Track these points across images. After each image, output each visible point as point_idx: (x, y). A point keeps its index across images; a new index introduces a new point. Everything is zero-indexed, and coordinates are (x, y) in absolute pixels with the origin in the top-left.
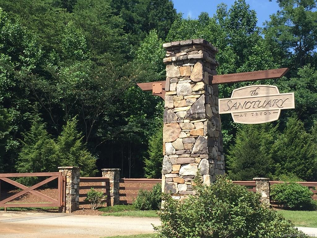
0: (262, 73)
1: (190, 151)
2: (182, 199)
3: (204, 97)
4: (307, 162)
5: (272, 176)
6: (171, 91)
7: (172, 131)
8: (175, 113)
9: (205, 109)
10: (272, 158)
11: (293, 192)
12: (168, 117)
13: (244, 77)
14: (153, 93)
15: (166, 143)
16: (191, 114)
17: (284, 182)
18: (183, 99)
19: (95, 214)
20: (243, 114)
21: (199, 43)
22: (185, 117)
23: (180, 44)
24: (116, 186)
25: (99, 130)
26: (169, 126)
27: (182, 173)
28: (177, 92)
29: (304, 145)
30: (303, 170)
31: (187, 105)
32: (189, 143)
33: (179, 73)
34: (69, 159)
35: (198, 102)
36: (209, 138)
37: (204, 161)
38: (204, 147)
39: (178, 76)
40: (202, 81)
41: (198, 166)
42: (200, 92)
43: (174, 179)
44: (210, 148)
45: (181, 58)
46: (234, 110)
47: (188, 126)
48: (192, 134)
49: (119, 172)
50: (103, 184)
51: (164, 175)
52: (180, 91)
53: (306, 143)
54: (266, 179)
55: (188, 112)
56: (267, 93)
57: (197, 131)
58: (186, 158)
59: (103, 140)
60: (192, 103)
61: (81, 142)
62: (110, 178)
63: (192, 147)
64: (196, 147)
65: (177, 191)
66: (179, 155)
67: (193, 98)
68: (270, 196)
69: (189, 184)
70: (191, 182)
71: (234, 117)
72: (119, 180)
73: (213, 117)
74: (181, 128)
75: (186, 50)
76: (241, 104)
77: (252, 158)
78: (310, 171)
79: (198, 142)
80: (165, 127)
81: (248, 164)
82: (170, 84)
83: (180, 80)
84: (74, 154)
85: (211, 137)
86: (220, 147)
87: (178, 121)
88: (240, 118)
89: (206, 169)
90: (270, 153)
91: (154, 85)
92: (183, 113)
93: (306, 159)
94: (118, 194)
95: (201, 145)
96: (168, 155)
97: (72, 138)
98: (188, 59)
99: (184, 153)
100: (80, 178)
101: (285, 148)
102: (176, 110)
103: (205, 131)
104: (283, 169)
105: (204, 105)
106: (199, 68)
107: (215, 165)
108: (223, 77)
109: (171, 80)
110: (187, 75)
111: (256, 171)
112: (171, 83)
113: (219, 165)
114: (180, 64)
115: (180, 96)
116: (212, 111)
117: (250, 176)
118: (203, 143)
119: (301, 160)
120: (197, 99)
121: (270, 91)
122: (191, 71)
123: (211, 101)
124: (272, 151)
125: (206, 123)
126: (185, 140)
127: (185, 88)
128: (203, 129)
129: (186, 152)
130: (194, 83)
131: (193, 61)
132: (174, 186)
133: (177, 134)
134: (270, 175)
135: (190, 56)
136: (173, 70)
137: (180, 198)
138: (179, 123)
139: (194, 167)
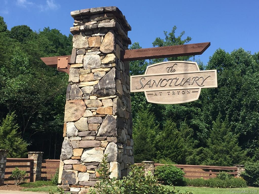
0: (180, 48)
1: (95, 132)
2: (82, 192)
3: (114, 71)
4: (178, 151)
5: (155, 160)
6: (77, 64)
7: (75, 108)
8: (80, 88)
9: (115, 84)
10: (155, 147)
11: (171, 172)
12: (72, 92)
13: (160, 51)
14: (58, 68)
15: (67, 122)
16: (98, 90)
17: (164, 165)
18: (90, 72)
19: (17, 190)
20: (157, 93)
21: (111, 10)
22: (91, 93)
23: (90, 11)
24: (39, 165)
25: (33, 124)
26: (72, 103)
27: (84, 159)
28: (83, 65)
29: (177, 139)
30: (175, 156)
31: (94, 79)
32: (95, 123)
33: (87, 44)
34: (5, 144)
35: (107, 76)
36: (118, 118)
37: (111, 145)
38: (112, 128)
39: (86, 47)
40: (113, 52)
41: (104, 151)
42: (110, 65)
43: (74, 166)
44: (119, 130)
45: (90, 27)
46: (147, 88)
47: (94, 104)
48: (99, 113)
49: (42, 155)
50: (29, 164)
51: (63, 161)
52: (87, 63)
53: (177, 138)
54: (152, 162)
55: (95, 88)
56: (186, 70)
57: (105, 109)
58: (90, 141)
59: (36, 131)
60: (101, 77)
61: (16, 131)
62: (35, 159)
63: (98, 128)
64: (103, 128)
65: (77, 182)
66: (82, 137)
67: (101, 71)
68: (154, 175)
69: (92, 173)
70: (95, 170)
71: (148, 96)
72: (42, 161)
73: (124, 96)
74: (86, 106)
75: (96, 19)
76: (156, 82)
77: (142, 147)
78: (179, 157)
79: (105, 122)
80: (68, 104)
81: (139, 151)
82: (76, 56)
83: (89, 51)
84: (10, 140)
85: (121, 118)
86: (130, 130)
87: (83, 98)
88: (154, 97)
89: (114, 154)
90: (154, 143)
91: (59, 60)
92: (89, 88)
93: (177, 149)
94: (40, 172)
95: (109, 126)
96: (69, 137)
97: (9, 128)
98: (98, 28)
99: (88, 134)
100: (7, 159)
101: (163, 141)
102: (81, 84)
103: (114, 109)
104: (162, 155)
105: (114, 80)
106: (110, 38)
107: (124, 151)
108: (137, 52)
109: (78, 51)
110: (96, 46)
111: (145, 156)
112: (78, 55)
113: (128, 151)
114: (89, 35)
115: (86, 69)
116: (123, 89)
117: (141, 160)
118: (112, 124)
119: (174, 149)
120: (107, 72)
122: (101, 41)
123: (122, 77)
124: (155, 142)
125: (115, 100)
126: (90, 119)
127: (93, 60)
128: (112, 107)
129: (91, 134)
130: (103, 55)
131: (104, 31)
132: (73, 174)
133: (81, 113)
134: (153, 159)
135: (101, 25)
136: (81, 40)
137: (81, 190)
138: (84, 100)
139: (99, 152)
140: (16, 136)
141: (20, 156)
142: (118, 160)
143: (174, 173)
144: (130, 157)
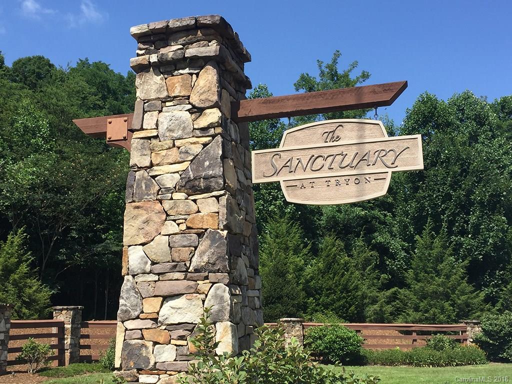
0: (348, 93)
1: (185, 265)
2: (163, 383)
3: (220, 142)
4: (349, 296)
5: (304, 315)
6: (147, 129)
7: (144, 218)
8: (154, 177)
9: (222, 169)
10: (303, 290)
11: (337, 338)
12: (137, 187)
13: (309, 101)
14: (107, 139)
15: (129, 246)
16: (189, 181)
17: (323, 324)
18: (171, 145)
19: (32, 383)
21: (210, 22)
22: (175, 188)
23: (168, 26)
24: (75, 333)
25: (61, 250)
26: (138, 207)
27: (164, 318)
28: (158, 132)
29: (346, 273)
30: (344, 307)
31: (180, 160)
32: (184, 247)
33: (164, 90)
35: (206, 153)
36: (230, 235)
37: (218, 289)
38: (219, 255)
39: (162, 96)
40: (216, 105)
41: (203, 301)
42: (212, 131)
43: (145, 333)
44: (232, 258)
45: (170, 57)
47: (182, 208)
48: (191, 226)
49: (81, 311)
50: (54, 330)
51: (123, 322)
52: (165, 128)
53: (347, 270)
54: (298, 319)
55: (182, 176)
56: (361, 137)
57: (202, 218)
58: (176, 282)
59: (67, 265)
60: (193, 155)
62: (66, 321)
63: (190, 256)
64: (201, 256)
65: (152, 363)
66: (159, 274)
67: (194, 143)
68: (304, 345)
69: (182, 346)
70: (186, 340)
72: (80, 324)
73: (241, 191)
74: (166, 212)
75: (181, 41)
76: (303, 161)
77: (278, 290)
78: (353, 308)
79: (205, 244)
80: (129, 210)
81: (273, 298)
82: (144, 114)
83: (168, 104)
85: (236, 234)
86: (254, 258)
87: (159, 197)
88: (299, 192)
89: (223, 307)
90: (300, 283)
91: (110, 123)
92: (170, 178)
93: (348, 292)
94: (77, 345)
95: (212, 250)
96: (134, 276)
97: (13, 260)
98: (185, 58)
99: (171, 269)
101: (320, 277)
102: (155, 170)
103: (221, 217)
104: (318, 305)
105: (219, 160)
106: (210, 78)
107: (244, 300)
108: (263, 103)
109: (147, 104)
110: (182, 94)
111: (284, 308)
112: (146, 112)
113: (250, 299)
114: (168, 72)
115: (165, 140)
116: (238, 177)
117: (276, 316)
118: (217, 247)
119: (342, 293)
120: (205, 145)
121: (367, 132)
122: (193, 84)
123: (236, 155)
124: (302, 280)
125: (224, 200)
126: (174, 239)
127: (177, 122)
128: (218, 213)
129: (177, 269)
130: (197, 111)
131: (197, 63)
132: (144, 349)
133: (156, 226)
134: (301, 313)
135: (191, 51)
136: (152, 83)
137: (159, 379)
138: (161, 201)
139: (194, 303)
140: (28, 275)
141: (36, 316)
142: (232, 318)
143: (343, 339)
144: (255, 311)
